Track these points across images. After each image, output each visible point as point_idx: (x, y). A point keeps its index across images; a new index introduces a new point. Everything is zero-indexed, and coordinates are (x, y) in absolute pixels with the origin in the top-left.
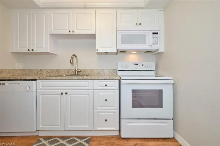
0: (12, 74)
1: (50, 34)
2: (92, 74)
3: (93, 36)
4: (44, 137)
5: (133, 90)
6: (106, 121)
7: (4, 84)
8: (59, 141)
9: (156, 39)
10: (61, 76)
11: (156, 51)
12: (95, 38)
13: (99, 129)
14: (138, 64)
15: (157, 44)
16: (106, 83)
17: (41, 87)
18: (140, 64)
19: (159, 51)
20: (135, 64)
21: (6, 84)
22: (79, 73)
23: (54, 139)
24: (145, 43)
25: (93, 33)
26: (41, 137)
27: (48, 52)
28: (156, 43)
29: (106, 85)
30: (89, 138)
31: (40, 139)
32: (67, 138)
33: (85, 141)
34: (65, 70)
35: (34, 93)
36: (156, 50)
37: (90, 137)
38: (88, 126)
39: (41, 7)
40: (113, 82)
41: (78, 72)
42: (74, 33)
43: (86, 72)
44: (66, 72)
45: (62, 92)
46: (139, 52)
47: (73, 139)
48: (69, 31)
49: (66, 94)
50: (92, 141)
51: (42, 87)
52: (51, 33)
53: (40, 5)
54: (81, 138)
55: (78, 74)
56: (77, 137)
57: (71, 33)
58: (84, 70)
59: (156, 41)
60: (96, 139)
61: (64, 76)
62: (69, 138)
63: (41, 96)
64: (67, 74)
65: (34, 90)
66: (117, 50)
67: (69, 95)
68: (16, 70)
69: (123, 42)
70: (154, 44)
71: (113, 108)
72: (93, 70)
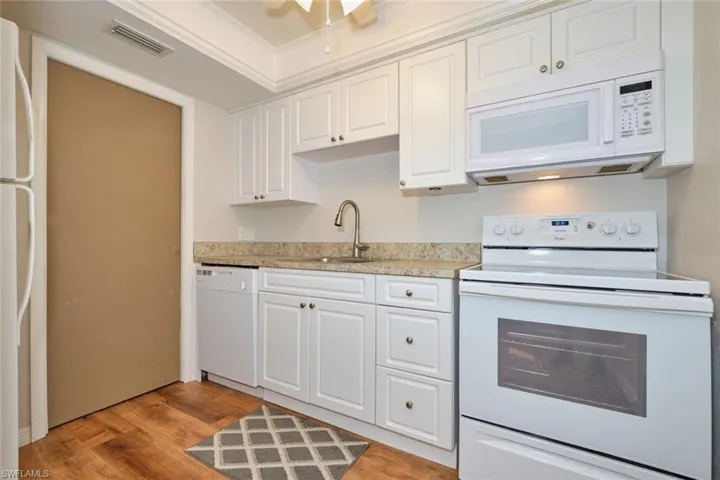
0: (231, 252)
1: (296, 155)
2: (401, 257)
3: (392, 143)
4: (272, 406)
5: (501, 321)
6: (409, 406)
7: (210, 273)
8: (294, 426)
9: (642, 110)
10: (319, 260)
11: (650, 163)
12: (396, 147)
13: (389, 424)
14: (567, 223)
15: (644, 132)
16: (411, 287)
17: (266, 286)
18: (578, 220)
19: (667, 161)
20: (554, 223)
21: (213, 274)
22: (363, 254)
23: (288, 417)
24: (585, 137)
25: (392, 132)
26: (267, 404)
27: (291, 198)
28: (642, 126)
29: (409, 295)
30: (363, 443)
31: (263, 407)
32: (314, 426)
33: (350, 448)
34: (334, 245)
35: (255, 298)
36: (647, 159)
37: (366, 443)
38: (361, 408)
39: (275, 91)
40: (435, 287)
41: (361, 249)
42: (345, 142)
43: (384, 250)
44: (336, 249)
45: (304, 302)
46: (570, 174)
47: (326, 432)
48: (333, 140)
49: (311, 306)
50: (368, 456)
51: (269, 284)
52: (295, 151)
53: (273, 87)
54: (345, 435)
55: (360, 256)
56: (337, 429)
57: (338, 142)
58: (379, 246)
59: (643, 119)
60: (380, 454)
61: (325, 260)
62: (319, 426)
63: (266, 305)
64: (337, 255)
65: (255, 291)
66: (469, 175)
67: (319, 312)
68: (240, 244)
69: (487, 146)
70: (626, 134)
71: (434, 371)
72: (402, 244)
